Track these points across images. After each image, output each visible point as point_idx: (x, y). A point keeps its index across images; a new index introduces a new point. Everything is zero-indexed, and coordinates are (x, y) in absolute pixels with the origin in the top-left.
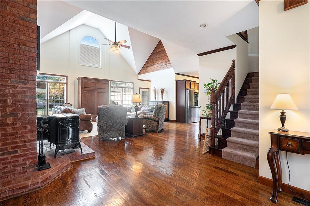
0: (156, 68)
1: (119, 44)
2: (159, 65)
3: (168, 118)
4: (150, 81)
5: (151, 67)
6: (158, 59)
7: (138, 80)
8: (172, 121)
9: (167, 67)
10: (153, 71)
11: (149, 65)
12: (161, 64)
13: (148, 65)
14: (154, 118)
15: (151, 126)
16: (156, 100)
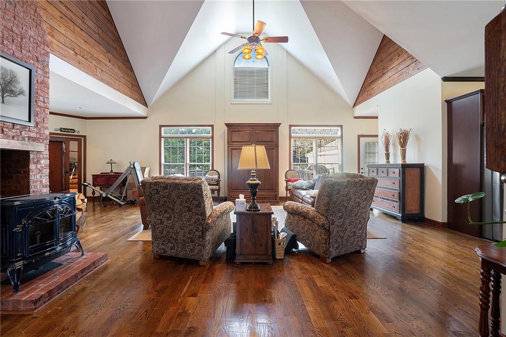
0: (390, 81)
1: (261, 37)
2: (395, 72)
3: (418, 212)
4: (377, 118)
5: (380, 81)
6: (395, 55)
7: (355, 118)
8: (432, 224)
9: (419, 67)
10: (384, 89)
11: (375, 78)
12: (402, 67)
13: (373, 77)
14: (314, 217)
15: (311, 238)
16: (389, 162)
